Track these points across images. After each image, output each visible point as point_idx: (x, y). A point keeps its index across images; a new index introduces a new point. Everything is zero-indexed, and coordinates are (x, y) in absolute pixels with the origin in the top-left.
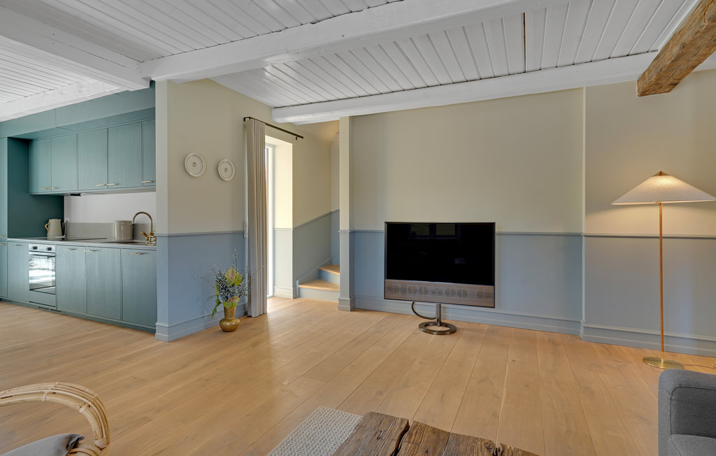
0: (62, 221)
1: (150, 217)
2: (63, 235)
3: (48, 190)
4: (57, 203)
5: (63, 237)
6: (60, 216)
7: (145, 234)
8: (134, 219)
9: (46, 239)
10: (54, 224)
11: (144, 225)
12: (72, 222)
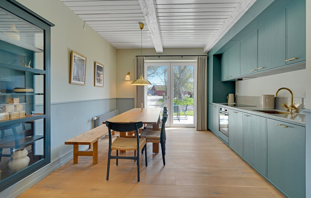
0: (235, 95)
1: (291, 92)
2: (235, 102)
3: (228, 78)
4: (232, 85)
5: (235, 103)
6: (234, 92)
7: (286, 106)
8: (277, 93)
9: (227, 105)
10: (231, 96)
11: (284, 99)
12: (239, 95)
